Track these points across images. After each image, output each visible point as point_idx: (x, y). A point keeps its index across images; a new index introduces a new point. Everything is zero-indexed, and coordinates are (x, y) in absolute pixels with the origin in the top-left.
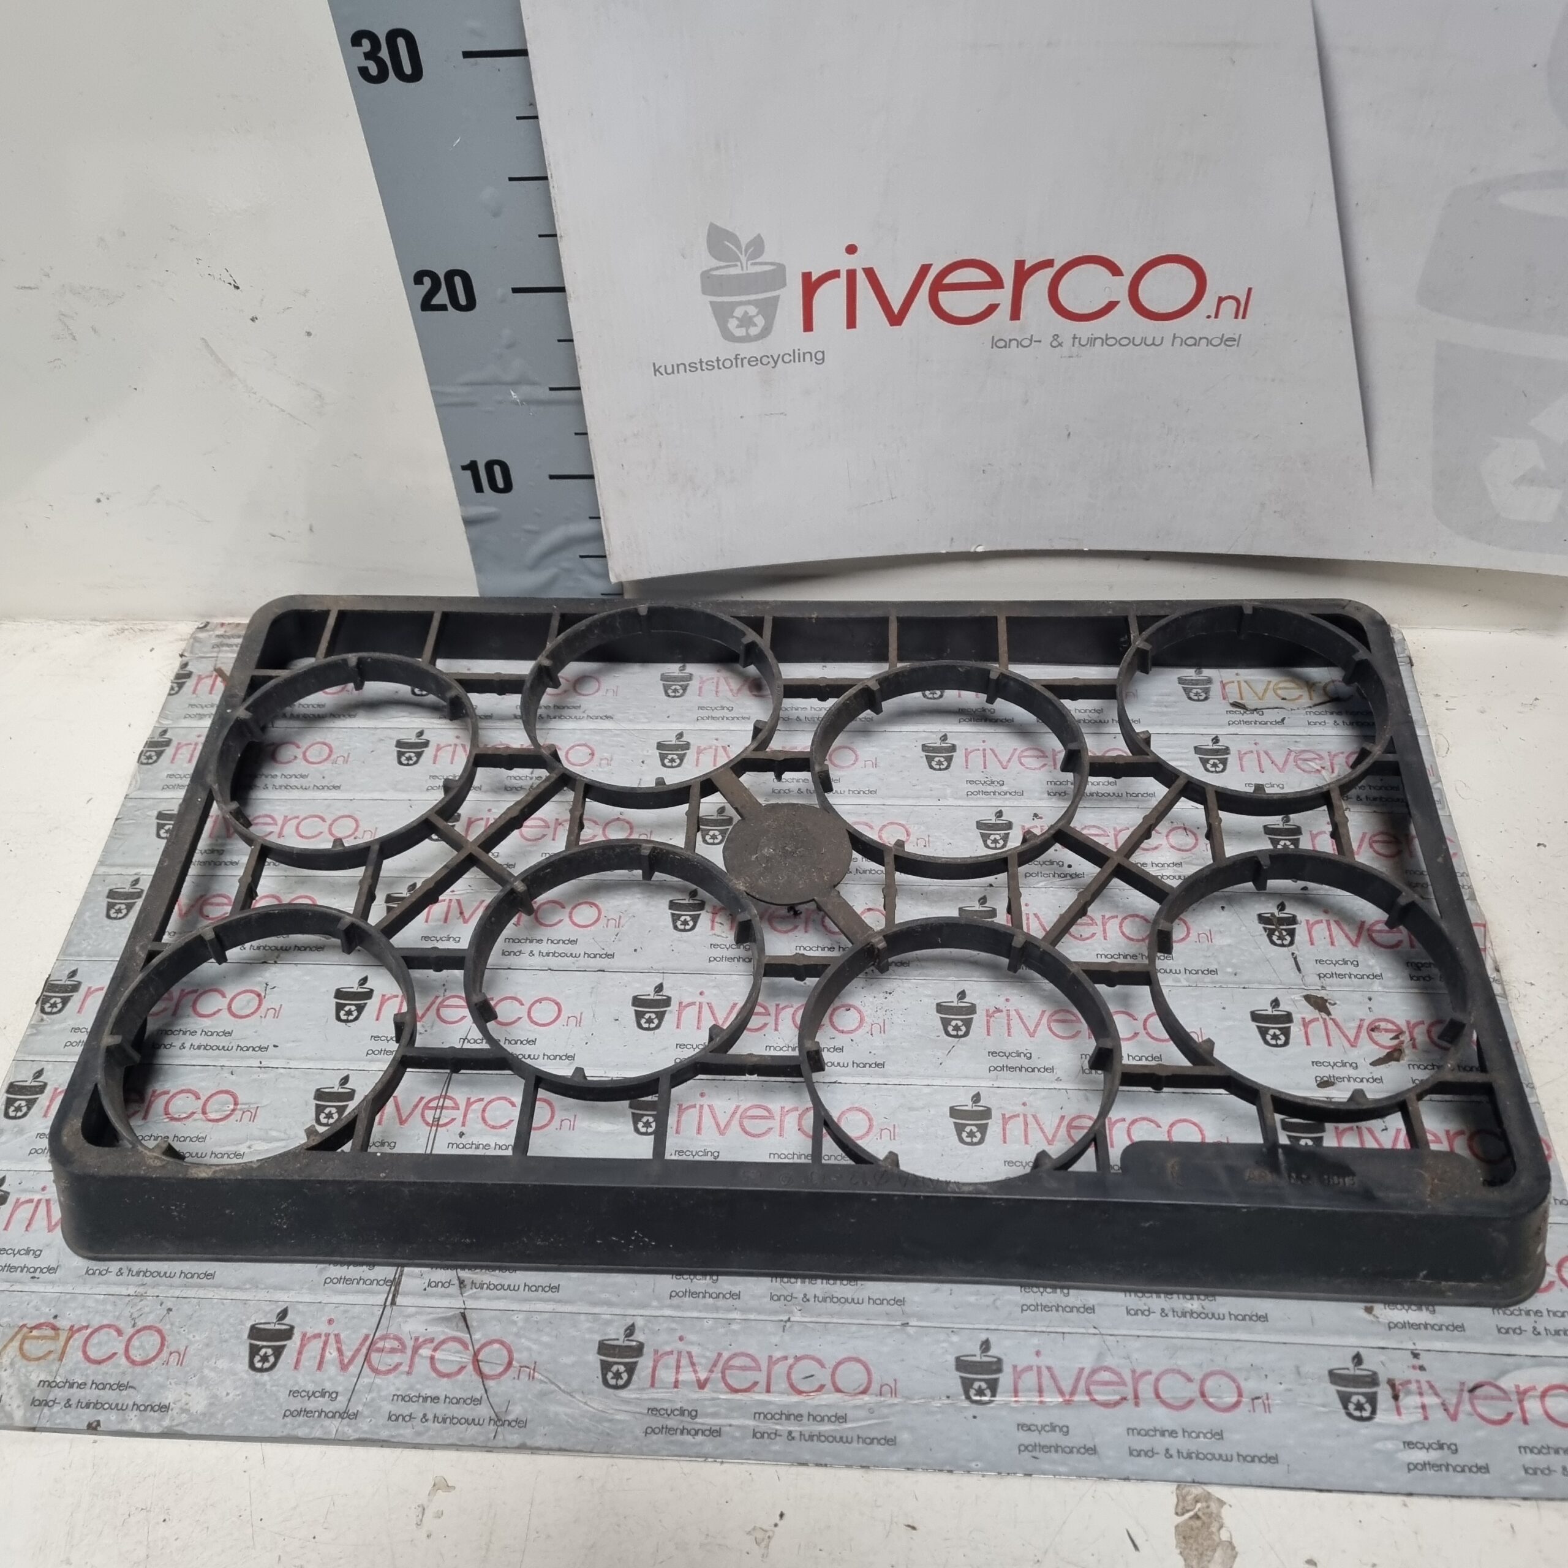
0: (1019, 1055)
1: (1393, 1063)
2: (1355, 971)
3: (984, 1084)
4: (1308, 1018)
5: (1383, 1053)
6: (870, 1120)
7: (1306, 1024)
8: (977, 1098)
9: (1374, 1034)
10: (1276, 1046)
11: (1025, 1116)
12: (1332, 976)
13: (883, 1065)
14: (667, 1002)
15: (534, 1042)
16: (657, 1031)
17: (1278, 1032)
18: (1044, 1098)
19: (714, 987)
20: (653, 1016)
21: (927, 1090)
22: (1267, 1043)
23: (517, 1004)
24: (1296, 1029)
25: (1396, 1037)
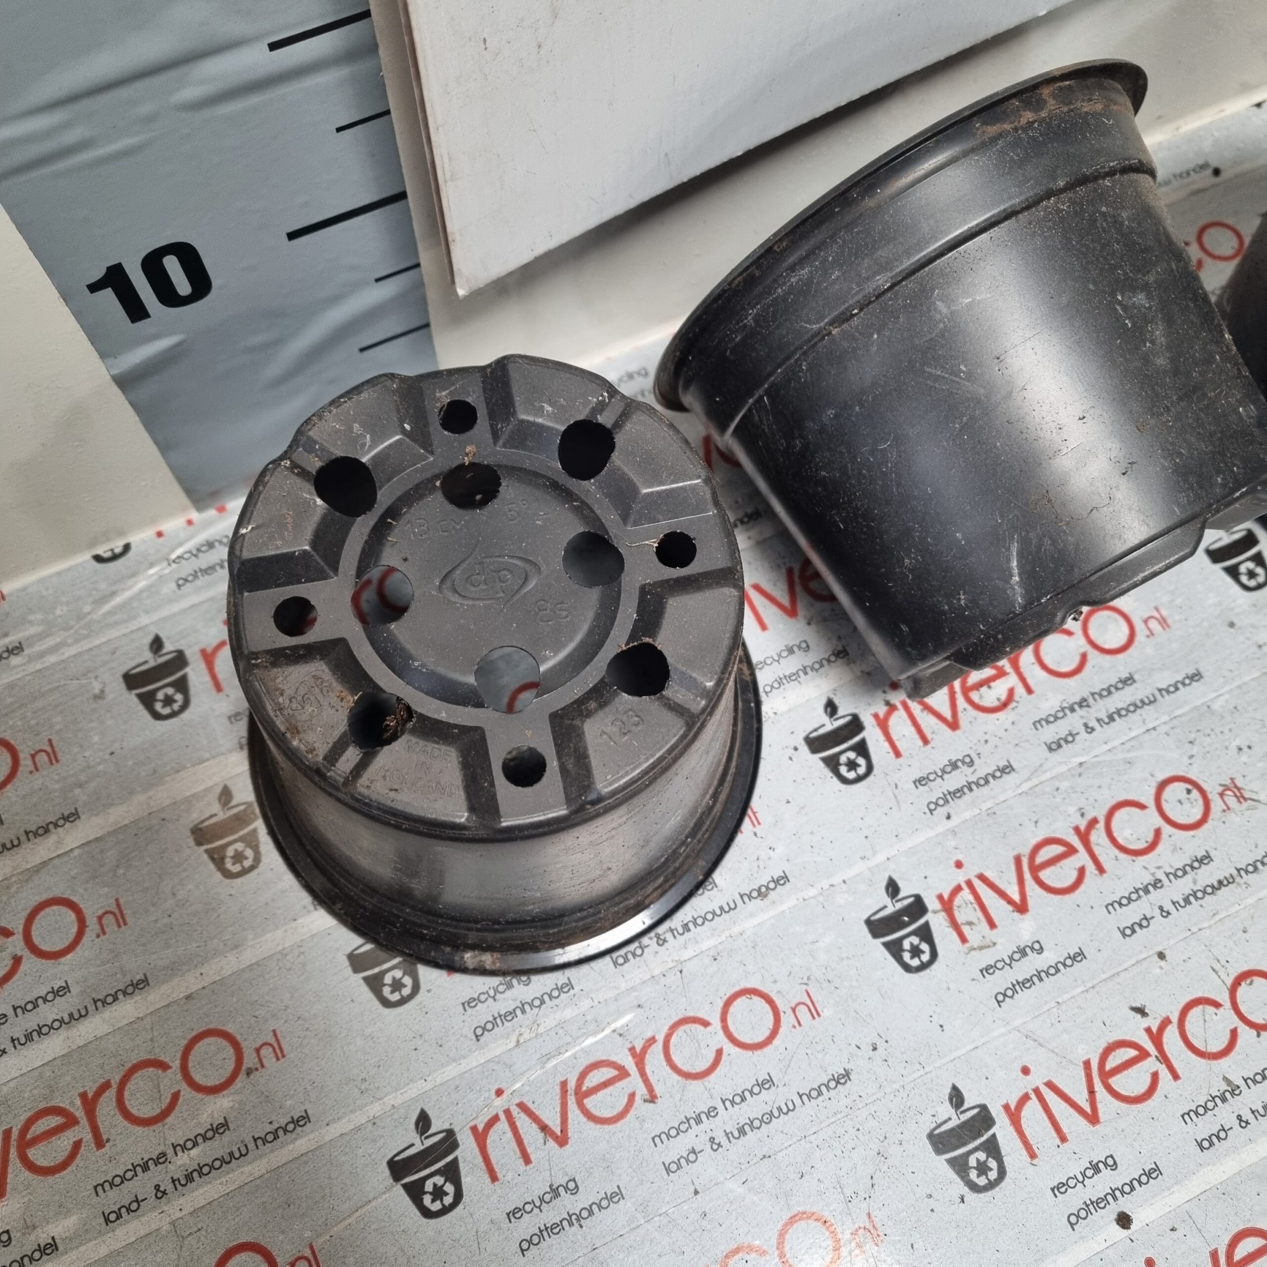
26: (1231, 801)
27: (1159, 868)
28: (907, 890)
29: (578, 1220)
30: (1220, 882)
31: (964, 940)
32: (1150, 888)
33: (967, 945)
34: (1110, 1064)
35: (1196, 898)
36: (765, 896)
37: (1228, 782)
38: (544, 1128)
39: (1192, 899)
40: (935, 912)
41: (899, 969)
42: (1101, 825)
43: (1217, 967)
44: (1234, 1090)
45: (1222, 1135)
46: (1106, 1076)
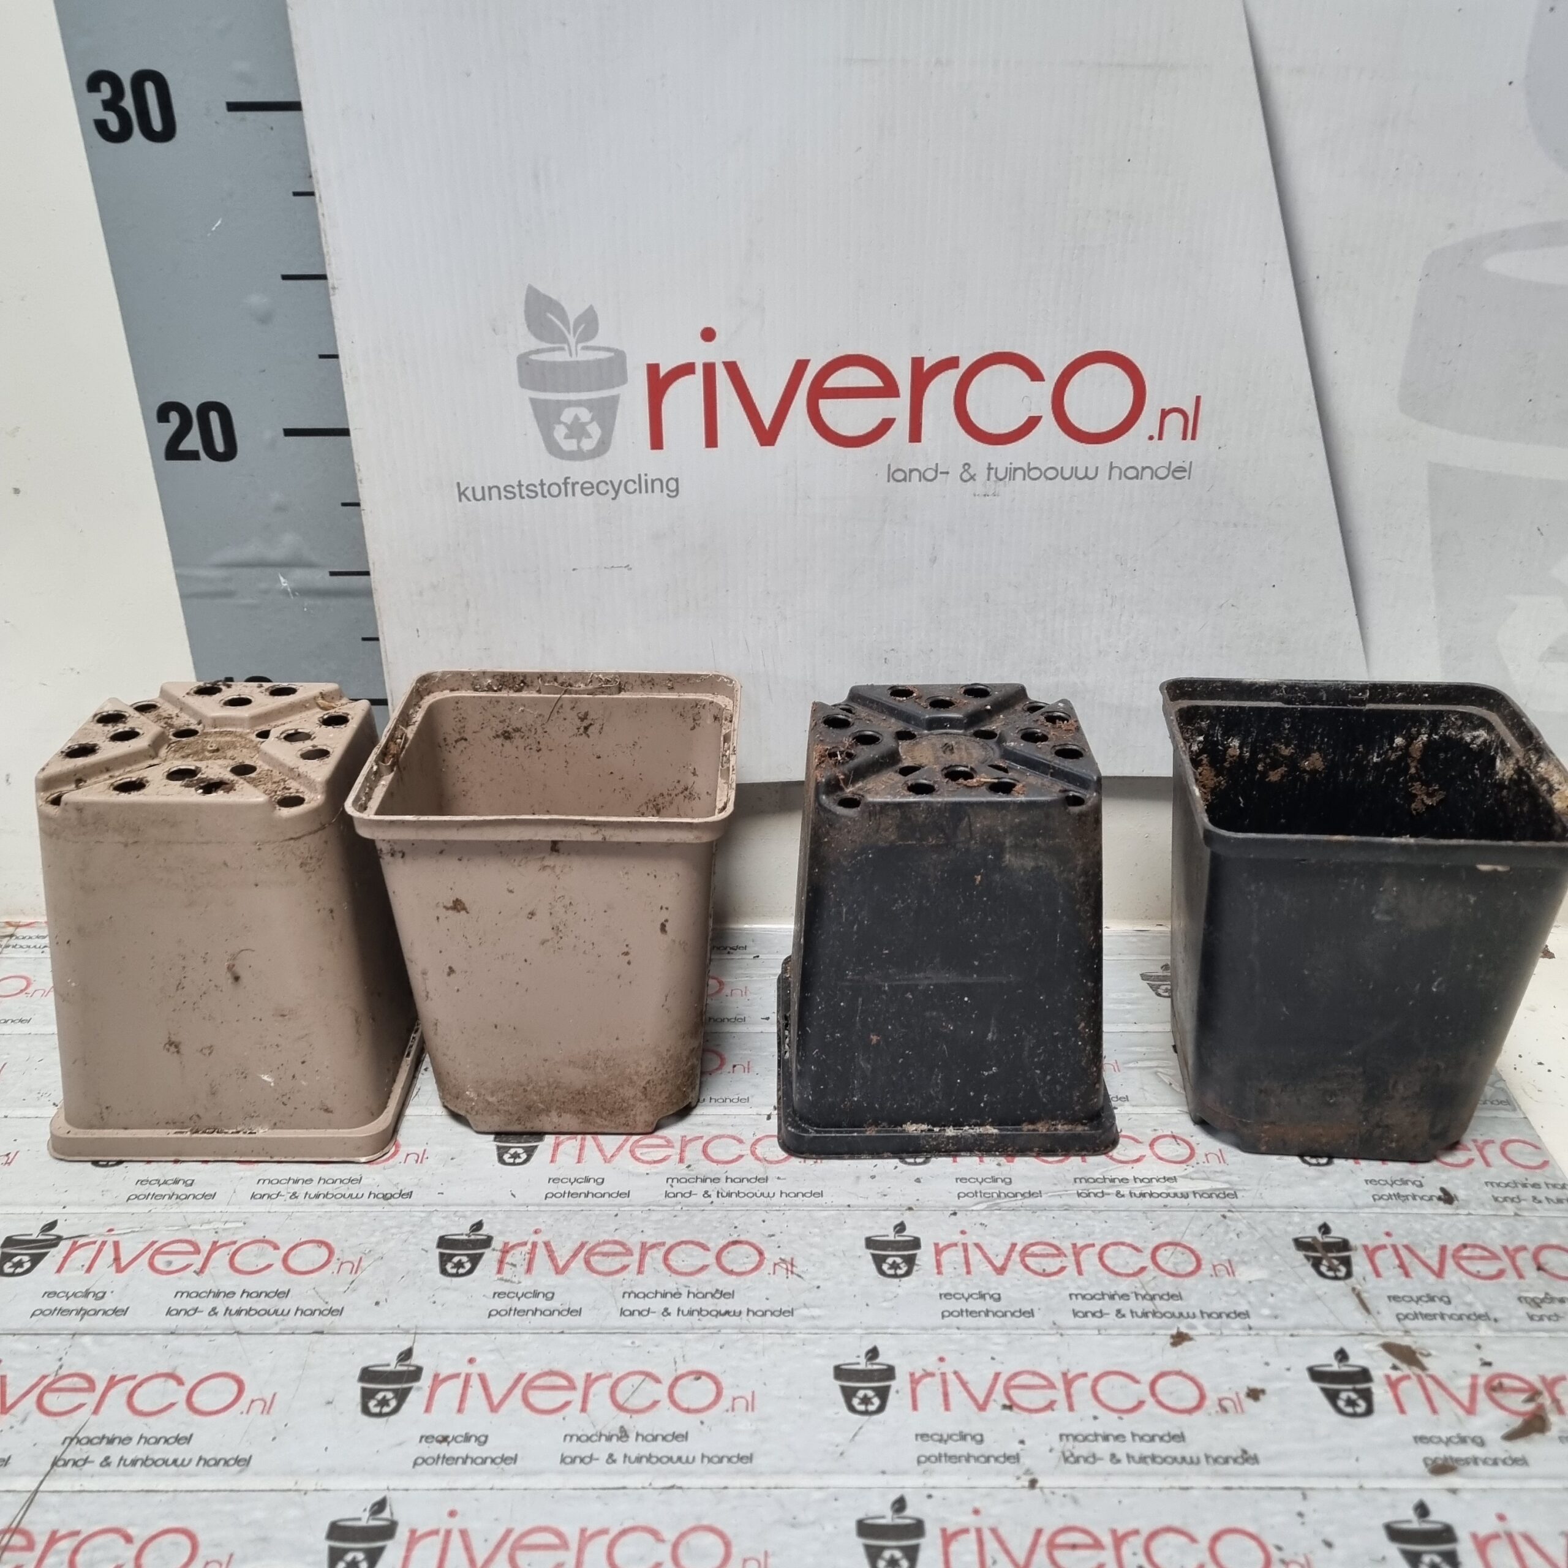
0: (963, 1437)
1: (1536, 1437)
2: (1448, 1310)
3: (910, 1484)
4: (1395, 1375)
5: (1517, 1422)
6: (727, 1545)
7: (1393, 1385)
8: (900, 1505)
9: (1498, 1396)
10: (1354, 1415)
11: (979, 1531)
12: (1416, 1316)
13: (750, 1458)
14: (416, 1374)
15: (188, 1440)
16: (393, 1418)
17: (1353, 1396)
18: (1007, 1502)
19: (491, 1351)
20: (390, 1395)
21: (818, 1495)
22: (1340, 1411)
23: (172, 1383)
24: (1380, 1392)
25: (1530, 1400)
26: (781, 1271)
27: (686, 1286)
28: (485, 1231)
29: (84, 1314)
30: (727, 1313)
31: (499, 1271)
32: (669, 1295)
33: (500, 1276)
34: (539, 1383)
35: (700, 1312)
36: (388, 1199)
37: (788, 1259)
38: (117, 1259)
39: (696, 1313)
40: (494, 1250)
41: (438, 1269)
42: (664, 1249)
43: (679, 1360)
44: (623, 1434)
45: (587, 1460)
46: (530, 1386)
